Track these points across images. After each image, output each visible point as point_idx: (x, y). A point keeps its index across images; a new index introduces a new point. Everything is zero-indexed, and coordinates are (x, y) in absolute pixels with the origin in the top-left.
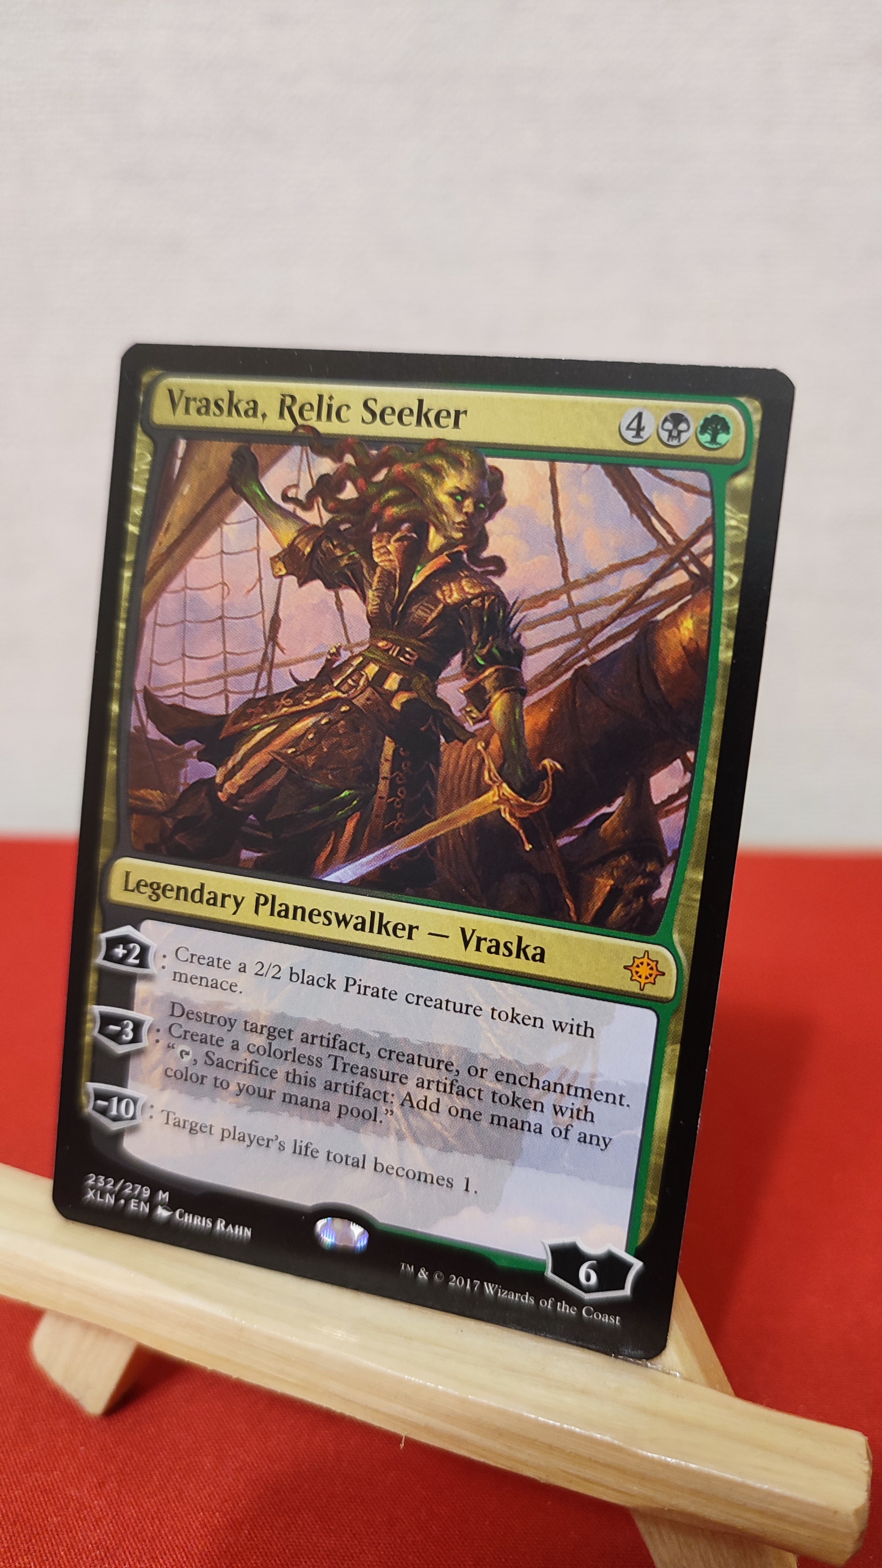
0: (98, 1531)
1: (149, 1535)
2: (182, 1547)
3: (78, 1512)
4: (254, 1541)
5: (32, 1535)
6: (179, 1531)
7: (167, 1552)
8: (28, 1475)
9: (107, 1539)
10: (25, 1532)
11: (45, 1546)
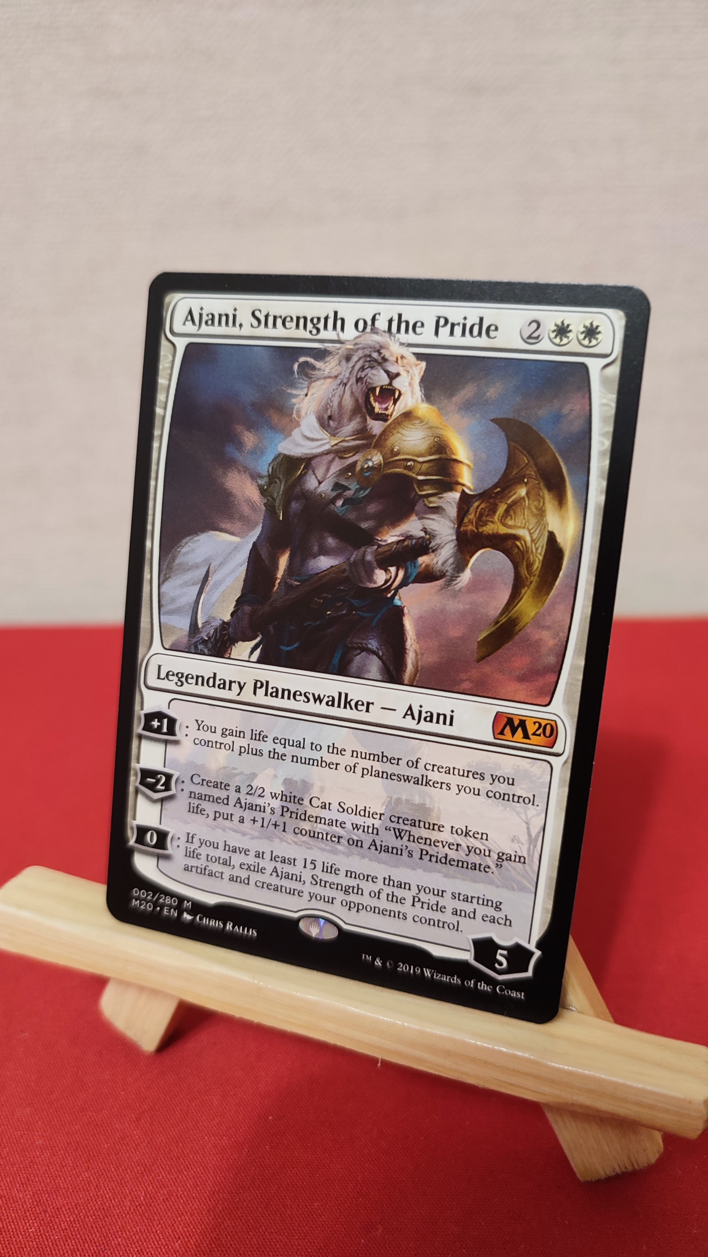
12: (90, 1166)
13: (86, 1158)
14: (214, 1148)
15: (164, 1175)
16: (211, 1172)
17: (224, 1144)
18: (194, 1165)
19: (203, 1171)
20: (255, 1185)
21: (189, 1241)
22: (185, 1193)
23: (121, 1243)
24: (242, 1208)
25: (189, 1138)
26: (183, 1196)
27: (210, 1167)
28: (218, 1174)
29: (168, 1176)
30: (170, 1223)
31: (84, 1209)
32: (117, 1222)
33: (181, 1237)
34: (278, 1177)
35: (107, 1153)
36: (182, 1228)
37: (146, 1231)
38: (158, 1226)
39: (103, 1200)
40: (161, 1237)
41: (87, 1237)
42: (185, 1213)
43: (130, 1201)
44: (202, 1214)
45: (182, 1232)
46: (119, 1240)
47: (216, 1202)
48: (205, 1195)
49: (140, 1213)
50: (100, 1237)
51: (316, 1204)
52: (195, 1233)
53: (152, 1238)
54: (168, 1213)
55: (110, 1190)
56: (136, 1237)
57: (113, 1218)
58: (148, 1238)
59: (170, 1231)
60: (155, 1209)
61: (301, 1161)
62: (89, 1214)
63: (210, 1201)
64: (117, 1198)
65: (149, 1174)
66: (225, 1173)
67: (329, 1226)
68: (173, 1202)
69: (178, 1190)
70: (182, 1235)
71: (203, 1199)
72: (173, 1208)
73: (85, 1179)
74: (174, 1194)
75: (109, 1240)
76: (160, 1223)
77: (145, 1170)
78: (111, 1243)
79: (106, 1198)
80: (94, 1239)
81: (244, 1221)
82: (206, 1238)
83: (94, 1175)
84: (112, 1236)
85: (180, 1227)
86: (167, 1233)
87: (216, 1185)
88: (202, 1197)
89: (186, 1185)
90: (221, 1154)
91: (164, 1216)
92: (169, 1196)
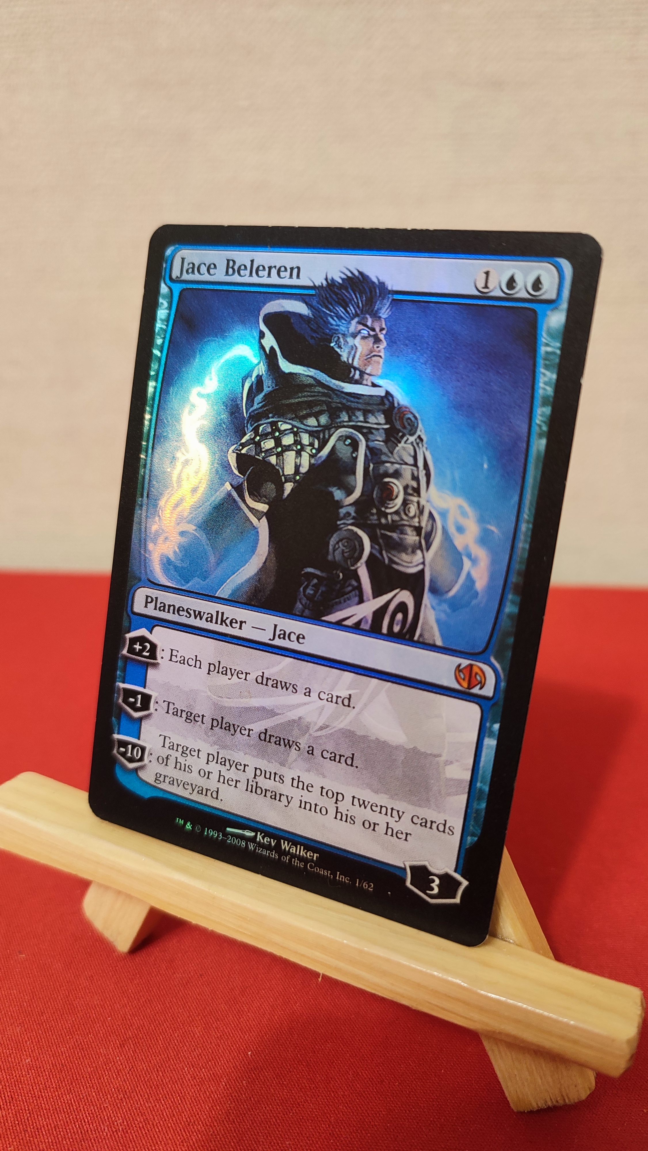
0: (119, 1079)
1: (155, 1083)
2: (178, 1093)
3: (105, 1065)
4: (229, 1090)
5: (73, 1080)
6: (176, 1082)
7: (167, 1096)
8: (71, 1037)
9: (125, 1085)
10: (68, 1077)
11: (82, 1088)
14: (193, 1081)
15: (142, 1103)
25: (170, 1068)
26: (158, 1125)
27: (187, 1098)
29: (146, 1104)
35: (90, 1077)
39: (82, 1125)
43: (108, 1127)
48: (180, 1125)
54: (144, 1142)
55: (89, 1114)
63: (185, 1132)
68: (148, 1130)
69: (154, 1119)
74: (151, 1122)
77: (124, 1096)
83: (75, 1099)
87: (192, 1116)
90: (199, 1086)
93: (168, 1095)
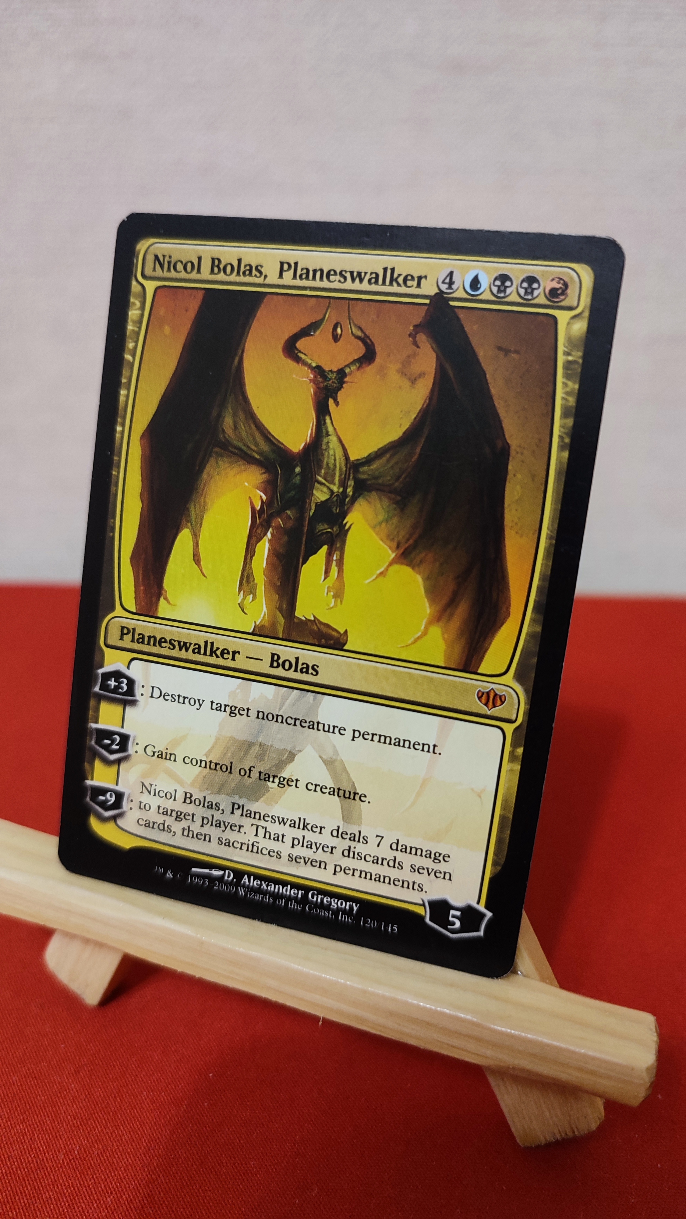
12: (25, 1118)
13: (22, 1111)
14: (152, 1104)
15: (100, 1129)
16: (148, 1127)
17: (162, 1099)
18: (130, 1120)
19: (139, 1126)
20: (191, 1142)
21: (122, 1197)
22: (121, 1148)
23: (52, 1197)
24: (176, 1165)
25: (127, 1093)
26: (117, 1151)
27: (147, 1123)
28: (155, 1130)
29: (104, 1130)
30: (103, 1177)
31: (17, 1161)
32: (49, 1175)
33: (114, 1193)
34: (215, 1134)
35: (44, 1106)
36: (115, 1183)
37: (79, 1185)
38: (90, 1180)
39: (37, 1153)
40: (93, 1192)
41: (18, 1190)
42: (119, 1169)
43: (64, 1154)
44: (136, 1169)
45: (115, 1187)
46: (51, 1193)
47: (151, 1158)
48: (140, 1150)
49: (73, 1167)
50: (32, 1190)
51: (252, 1163)
52: (128, 1189)
53: (84, 1193)
54: (102, 1168)
55: (44, 1142)
56: (67, 1191)
57: (46, 1172)
58: (79, 1192)
59: (103, 1186)
60: (89, 1163)
61: (240, 1119)
62: (21, 1167)
63: (145, 1156)
64: (51, 1151)
65: (85, 1128)
66: (161, 1129)
67: (264, 1185)
68: (107, 1157)
69: (113, 1145)
70: (115, 1190)
71: (138, 1155)
72: (107, 1162)
73: (20, 1131)
74: (109, 1149)
75: (41, 1194)
76: (93, 1177)
77: (81, 1124)
78: (42, 1196)
79: (40, 1150)
80: (25, 1192)
81: (178, 1178)
82: (138, 1194)
83: (29, 1127)
84: (43, 1189)
85: (113, 1183)
86: (100, 1188)
87: (152, 1141)
88: (138, 1152)
89: (122, 1140)
90: (158, 1109)
91: (98, 1171)
92: (104, 1151)
93: (127, 1120)
